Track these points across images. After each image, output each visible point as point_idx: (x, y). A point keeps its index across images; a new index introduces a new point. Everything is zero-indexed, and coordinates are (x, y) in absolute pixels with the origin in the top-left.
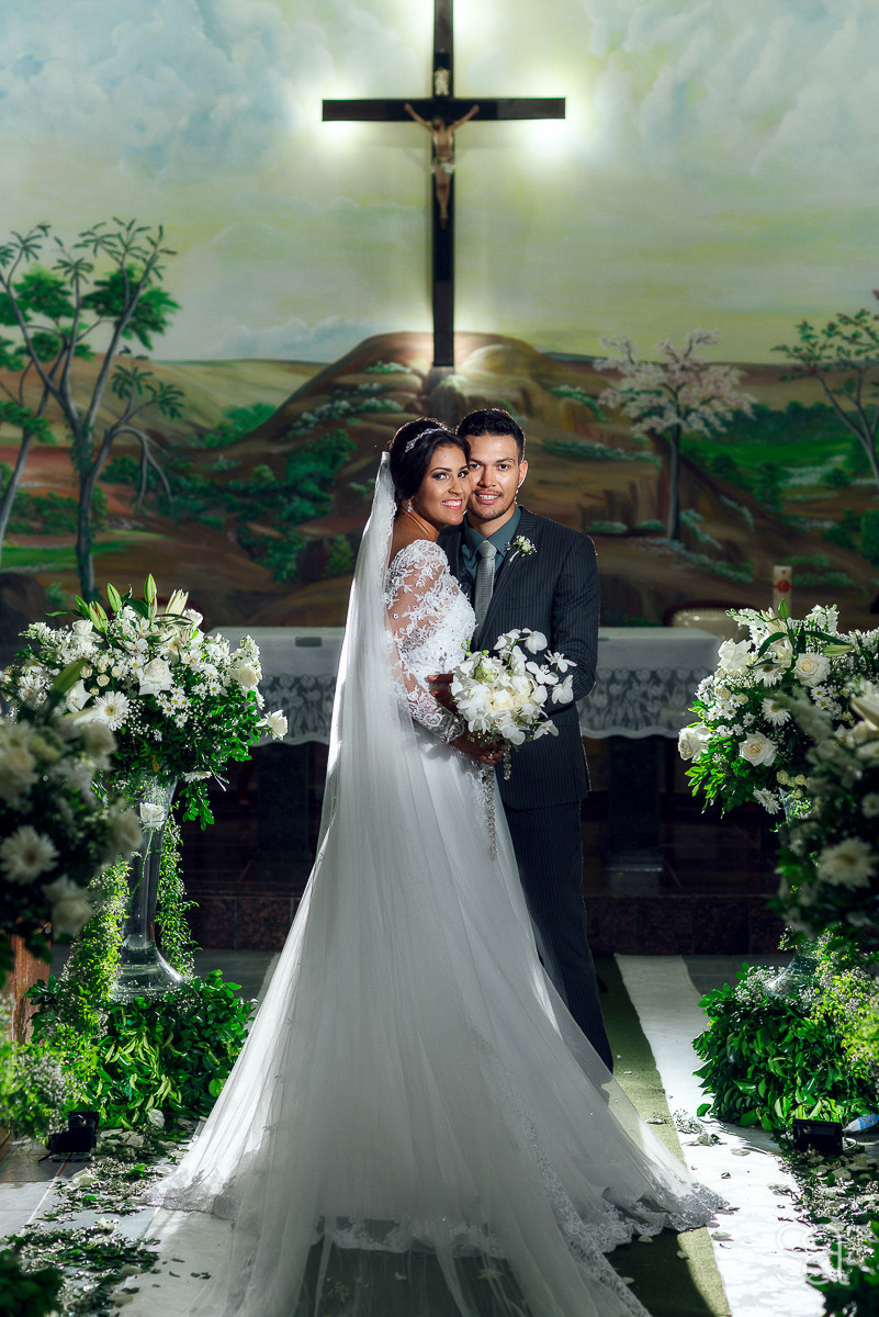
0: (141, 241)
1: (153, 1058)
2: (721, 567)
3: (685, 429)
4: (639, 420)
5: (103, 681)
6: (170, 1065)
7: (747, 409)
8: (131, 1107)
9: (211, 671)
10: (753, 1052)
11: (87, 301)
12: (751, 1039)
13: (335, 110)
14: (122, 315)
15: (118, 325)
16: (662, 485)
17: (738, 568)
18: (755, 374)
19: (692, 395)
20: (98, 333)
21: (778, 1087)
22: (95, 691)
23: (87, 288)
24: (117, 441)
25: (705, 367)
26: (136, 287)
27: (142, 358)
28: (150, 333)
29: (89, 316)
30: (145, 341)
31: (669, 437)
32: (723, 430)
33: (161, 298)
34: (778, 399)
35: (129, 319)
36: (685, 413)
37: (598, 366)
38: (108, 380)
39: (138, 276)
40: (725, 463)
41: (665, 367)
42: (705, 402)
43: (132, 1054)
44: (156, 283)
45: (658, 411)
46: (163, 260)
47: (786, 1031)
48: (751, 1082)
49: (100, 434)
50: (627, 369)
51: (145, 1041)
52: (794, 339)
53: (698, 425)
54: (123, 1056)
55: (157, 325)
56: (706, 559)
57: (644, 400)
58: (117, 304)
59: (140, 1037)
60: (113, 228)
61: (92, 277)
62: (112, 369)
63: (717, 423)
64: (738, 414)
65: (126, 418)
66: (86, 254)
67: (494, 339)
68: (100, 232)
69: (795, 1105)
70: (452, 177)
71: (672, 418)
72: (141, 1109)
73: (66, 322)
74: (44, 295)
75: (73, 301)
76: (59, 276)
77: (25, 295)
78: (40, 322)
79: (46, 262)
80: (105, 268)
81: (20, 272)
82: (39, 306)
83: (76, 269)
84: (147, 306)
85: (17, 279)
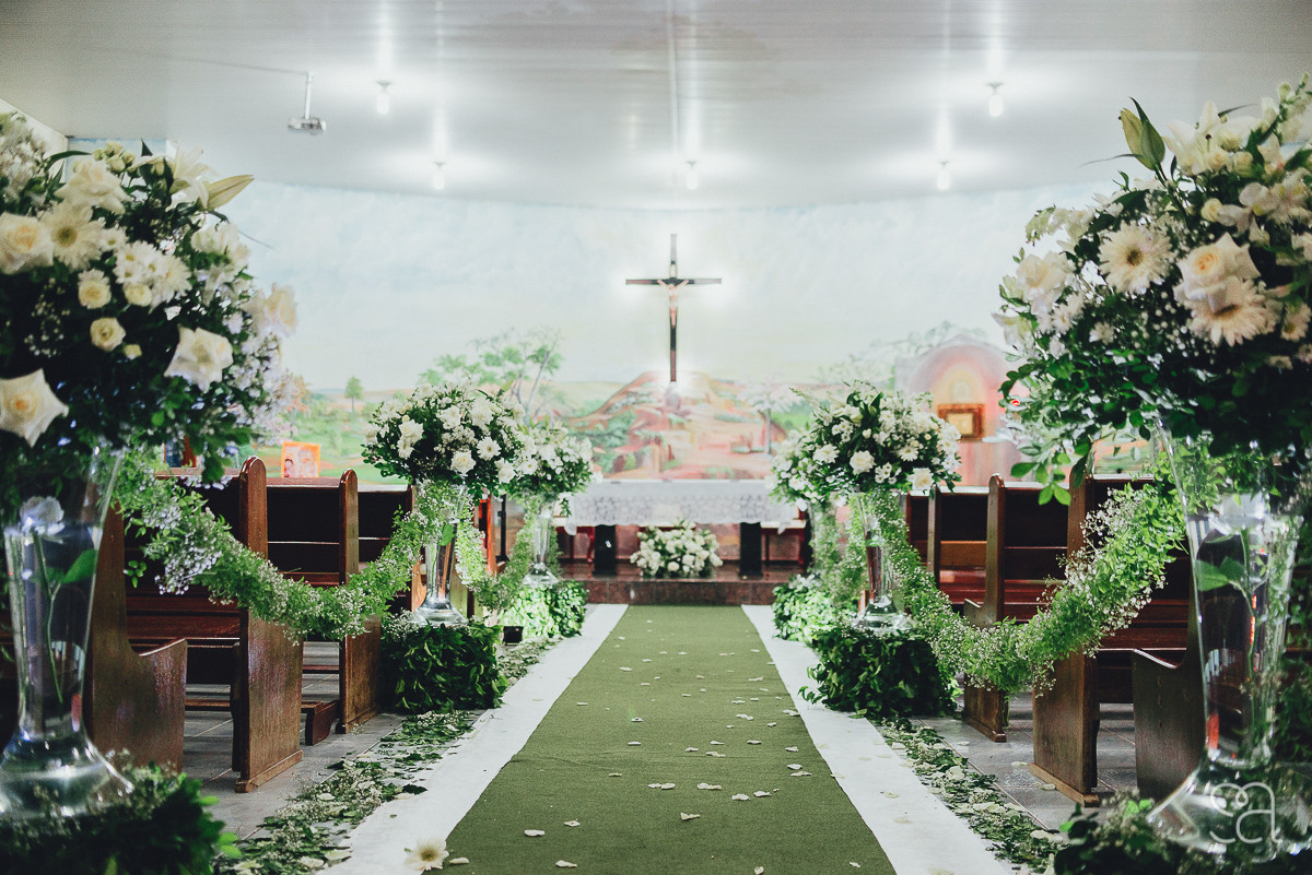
0: (551, 334)
3: (773, 410)
4: (753, 406)
11: (529, 358)
13: (629, 282)
14: (543, 363)
15: (541, 367)
16: (763, 432)
19: (774, 396)
20: (532, 369)
23: (530, 352)
24: (540, 414)
26: (548, 353)
27: (550, 381)
28: (554, 370)
29: (530, 363)
30: (552, 373)
31: (766, 413)
32: (788, 410)
33: (558, 356)
35: (546, 365)
36: (772, 403)
37: (736, 384)
38: (536, 390)
39: (549, 348)
40: (788, 422)
41: (764, 384)
42: (781, 398)
44: (557, 351)
45: (761, 402)
46: (559, 341)
49: (533, 412)
50: (749, 385)
52: (817, 374)
53: (778, 408)
55: (557, 368)
57: (757, 398)
58: (541, 359)
60: (540, 329)
61: (531, 348)
62: (538, 385)
63: (786, 408)
64: (794, 404)
65: (544, 405)
66: (529, 339)
67: (694, 373)
68: (535, 331)
70: (677, 308)
71: (767, 405)
73: (520, 366)
74: (512, 356)
75: (523, 358)
76: (520, 348)
77: (505, 356)
78: (510, 366)
79: (513, 343)
80: (536, 345)
81: (502, 346)
82: (510, 359)
83: (525, 345)
84: (553, 360)
85: (502, 349)
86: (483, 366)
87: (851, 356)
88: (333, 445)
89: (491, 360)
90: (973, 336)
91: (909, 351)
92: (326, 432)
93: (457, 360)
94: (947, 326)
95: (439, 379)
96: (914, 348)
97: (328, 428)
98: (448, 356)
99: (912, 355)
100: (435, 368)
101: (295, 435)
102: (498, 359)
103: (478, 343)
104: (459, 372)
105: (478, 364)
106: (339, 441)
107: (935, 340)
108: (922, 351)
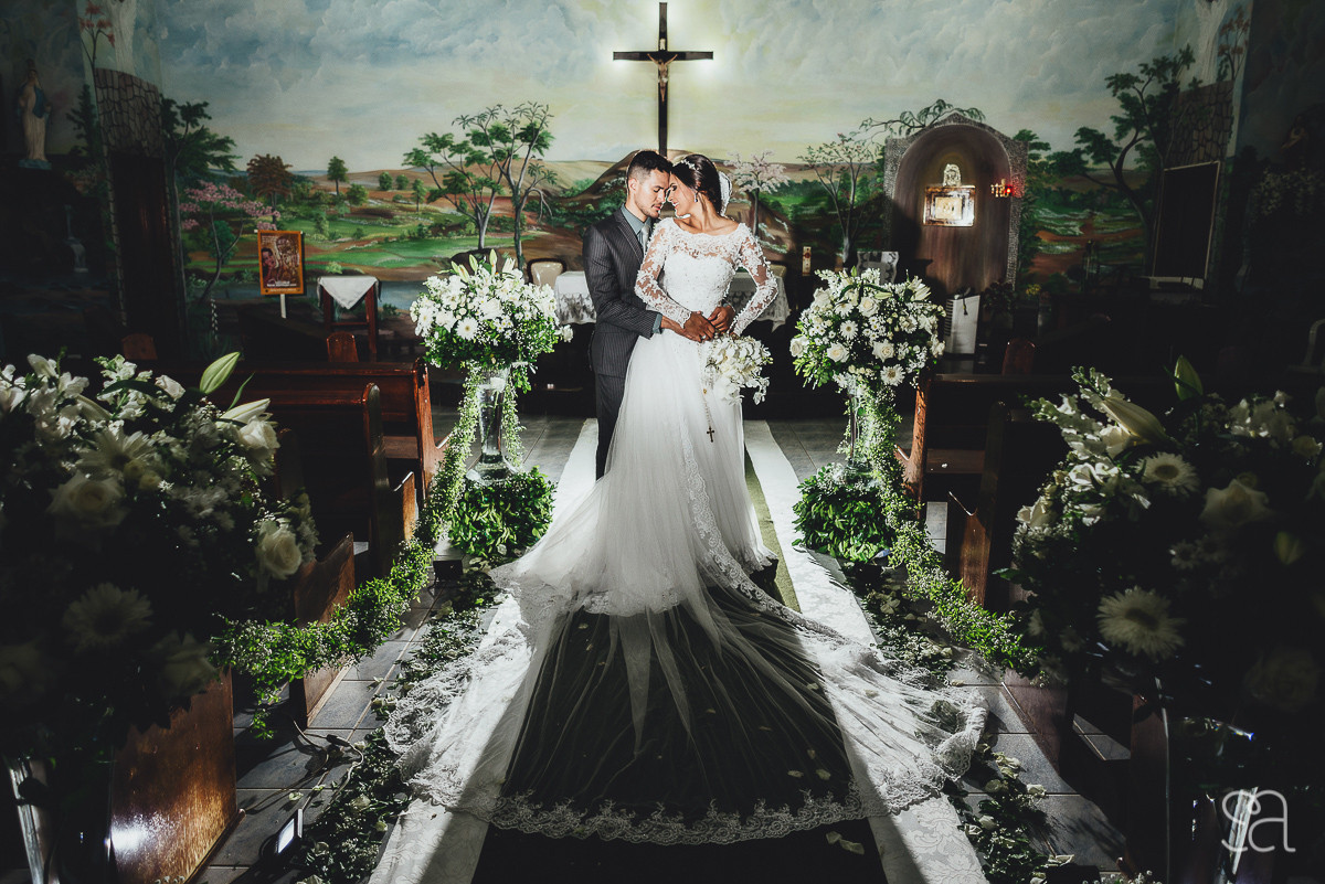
0: (539, 111)
1: (499, 520)
2: (775, 247)
3: (761, 190)
4: (742, 186)
5: (462, 311)
6: (508, 521)
7: (786, 183)
8: (488, 544)
9: (526, 305)
10: (827, 515)
11: (516, 137)
12: (827, 509)
13: (618, 56)
14: (532, 142)
15: (530, 146)
16: (751, 213)
17: (781, 247)
18: (790, 168)
19: (763, 176)
20: (521, 149)
21: (840, 535)
23: (517, 131)
24: (530, 194)
25: (769, 165)
26: (538, 130)
27: (540, 160)
28: (543, 149)
29: (518, 142)
30: (541, 152)
31: (754, 193)
32: (776, 191)
33: (548, 134)
34: (799, 178)
35: (535, 144)
36: (761, 184)
37: (726, 164)
38: (526, 169)
39: (538, 126)
40: (777, 204)
41: (753, 164)
42: (769, 179)
43: (488, 517)
44: (545, 128)
45: (750, 182)
46: (548, 119)
47: (846, 507)
48: (825, 531)
49: (524, 192)
50: (737, 165)
51: (493, 511)
52: (806, 154)
53: (766, 189)
54: (483, 518)
55: (545, 146)
56: (768, 244)
57: (744, 178)
58: (530, 137)
59: (490, 508)
60: (528, 106)
61: (519, 126)
62: (528, 164)
63: (773, 188)
64: (782, 184)
65: (534, 184)
66: (517, 117)
68: (522, 108)
69: (850, 546)
70: (667, 84)
71: (756, 186)
72: (494, 545)
73: (509, 145)
74: (500, 134)
75: (512, 136)
76: (506, 125)
77: (492, 134)
78: (498, 145)
79: (501, 120)
80: (524, 122)
81: (490, 124)
82: (498, 138)
83: (513, 123)
84: (542, 138)
85: (489, 127)
86: (471, 145)
87: (841, 136)
88: (320, 230)
89: (479, 138)
90: (968, 116)
91: (900, 132)
92: (311, 216)
93: (443, 138)
94: (941, 105)
95: (426, 160)
96: (904, 130)
97: (314, 212)
98: (434, 134)
99: (904, 135)
100: (420, 148)
101: (278, 219)
102: (485, 137)
103: (465, 121)
104: (446, 151)
105: (465, 143)
106: (326, 226)
107: (929, 120)
108: (913, 132)
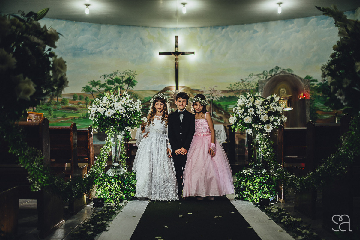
0: (132, 73)
1: (118, 188)
2: (219, 120)
3: (214, 100)
5: (108, 107)
6: (122, 189)
7: (223, 97)
8: (114, 198)
9: (131, 106)
10: (247, 185)
11: (124, 82)
12: (246, 183)
13: (160, 54)
14: (129, 84)
15: (128, 85)
16: (210, 108)
17: (222, 120)
18: (224, 92)
19: (214, 95)
20: (125, 86)
21: (253, 192)
22: (106, 109)
23: (124, 80)
25: (216, 91)
26: (131, 80)
27: (132, 90)
28: (133, 86)
29: (124, 84)
30: (132, 87)
31: (211, 101)
32: (219, 100)
33: (135, 81)
34: (227, 95)
35: (130, 84)
36: (213, 97)
37: (200, 91)
39: (132, 78)
40: (220, 105)
41: (210, 91)
42: (216, 96)
43: (114, 187)
44: (134, 79)
45: (209, 97)
46: (135, 76)
48: (247, 191)
50: (204, 91)
51: (117, 184)
52: (229, 86)
53: (215, 99)
54: (112, 187)
55: (134, 85)
56: (217, 119)
57: (207, 95)
58: (128, 82)
59: (116, 183)
60: (128, 71)
61: (125, 78)
63: (218, 99)
64: (221, 98)
66: (124, 75)
67: (185, 87)
68: (126, 72)
69: (257, 196)
70: (178, 63)
71: (211, 98)
72: (116, 199)
73: (121, 85)
74: (118, 81)
75: (122, 82)
76: (120, 78)
77: (115, 81)
78: (117, 84)
79: (118, 76)
80: (127, 77)
81: (114, 77)
82: (117, 82)
83: (122, 77)
84: (133, 82)
85: (114, 78)
86: (107, 85)
87: (242, 80)
88: (50, 114)
89: (110, 82)
90: (287, 72)
91: (263, 78)
92: (47, 109)
93: (97, 82)
94: (277, 68)
95: (90, 90)
96: (265, 77)
97: (48, 108)
98: (94, 81)
99: (265, 79)
100: (88, 85)
101: (35, 110)
102: (112, 82)
103: (105, 76)
104: (98, 87)
105: (105, 84)
106: (52, 113)
107: (273, 73)
108: (268, 77)
